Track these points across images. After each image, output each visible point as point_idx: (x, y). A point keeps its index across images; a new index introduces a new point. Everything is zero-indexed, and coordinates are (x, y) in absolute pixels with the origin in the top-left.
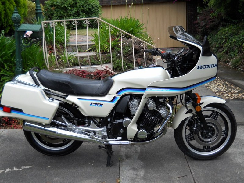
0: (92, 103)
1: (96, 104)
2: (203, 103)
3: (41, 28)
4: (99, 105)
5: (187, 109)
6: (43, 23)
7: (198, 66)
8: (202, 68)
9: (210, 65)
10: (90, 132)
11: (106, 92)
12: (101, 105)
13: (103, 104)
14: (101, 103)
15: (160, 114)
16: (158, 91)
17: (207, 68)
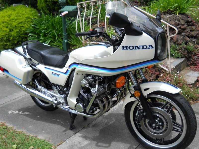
0: (52, 73)
1: (55, 74)
2: (149, 89)
3: (77, 8)
4: (57, 75)
5: (131, 94)
6: (78, 4)
7: (123, 47)
8: (128, 48)
9: (140, 46)
10: (54, 96)
11: (63, 65)
12: (58, 75)
13: (59, 75)
14: (59, 73)
15: (91, 92)
16: (87, 69)
17: (136, 49)
